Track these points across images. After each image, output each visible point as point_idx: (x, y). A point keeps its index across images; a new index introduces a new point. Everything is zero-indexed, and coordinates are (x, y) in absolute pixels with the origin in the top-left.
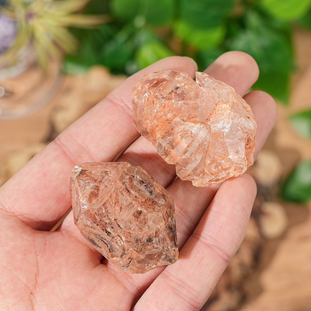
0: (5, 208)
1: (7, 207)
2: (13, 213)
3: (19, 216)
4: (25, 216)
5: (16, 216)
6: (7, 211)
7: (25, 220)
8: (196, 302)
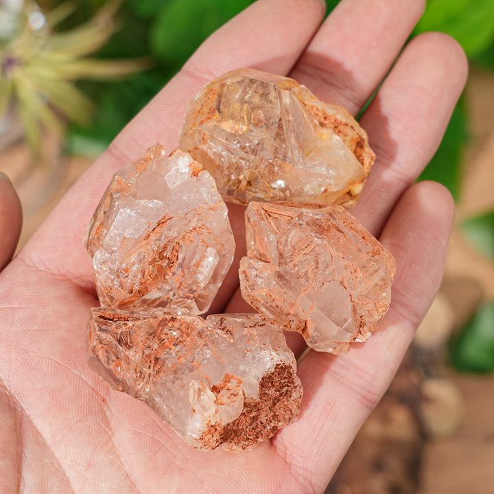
0: (49, 269)
1: (52, 267)
2: (64, 275)
3: (75, 278)
4: (83, 278)
5: (68, 280)
6: (54, 274)
7: (83, 285)
8: (369, 392)
